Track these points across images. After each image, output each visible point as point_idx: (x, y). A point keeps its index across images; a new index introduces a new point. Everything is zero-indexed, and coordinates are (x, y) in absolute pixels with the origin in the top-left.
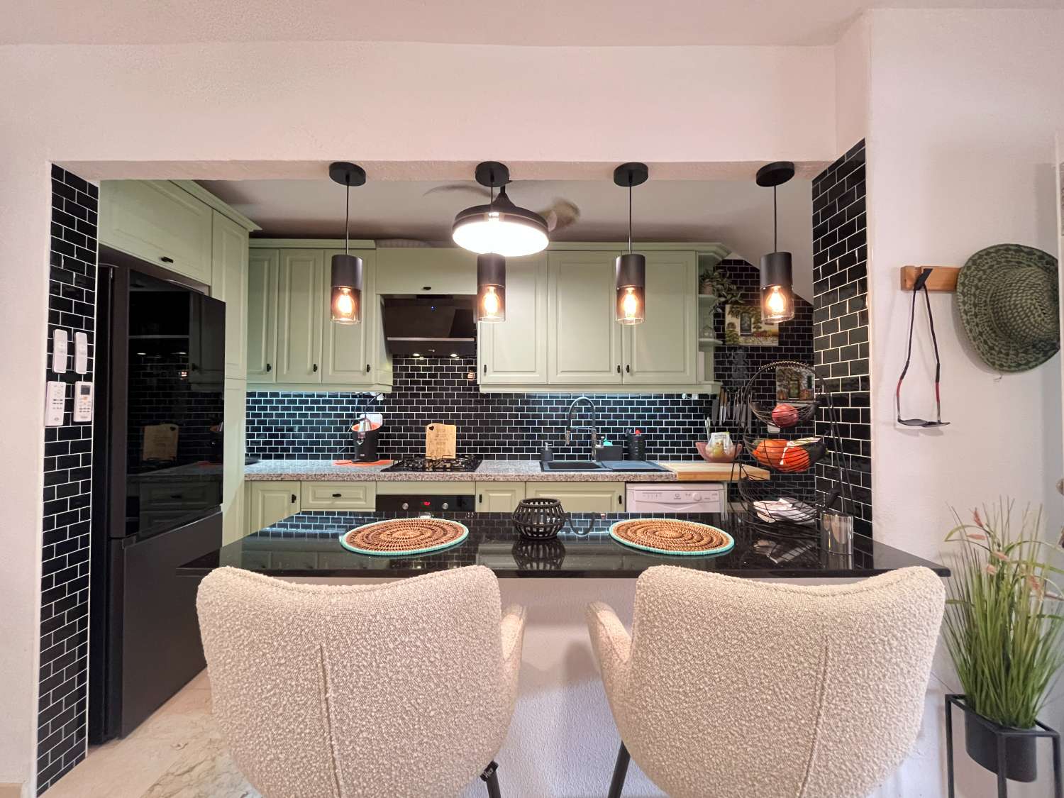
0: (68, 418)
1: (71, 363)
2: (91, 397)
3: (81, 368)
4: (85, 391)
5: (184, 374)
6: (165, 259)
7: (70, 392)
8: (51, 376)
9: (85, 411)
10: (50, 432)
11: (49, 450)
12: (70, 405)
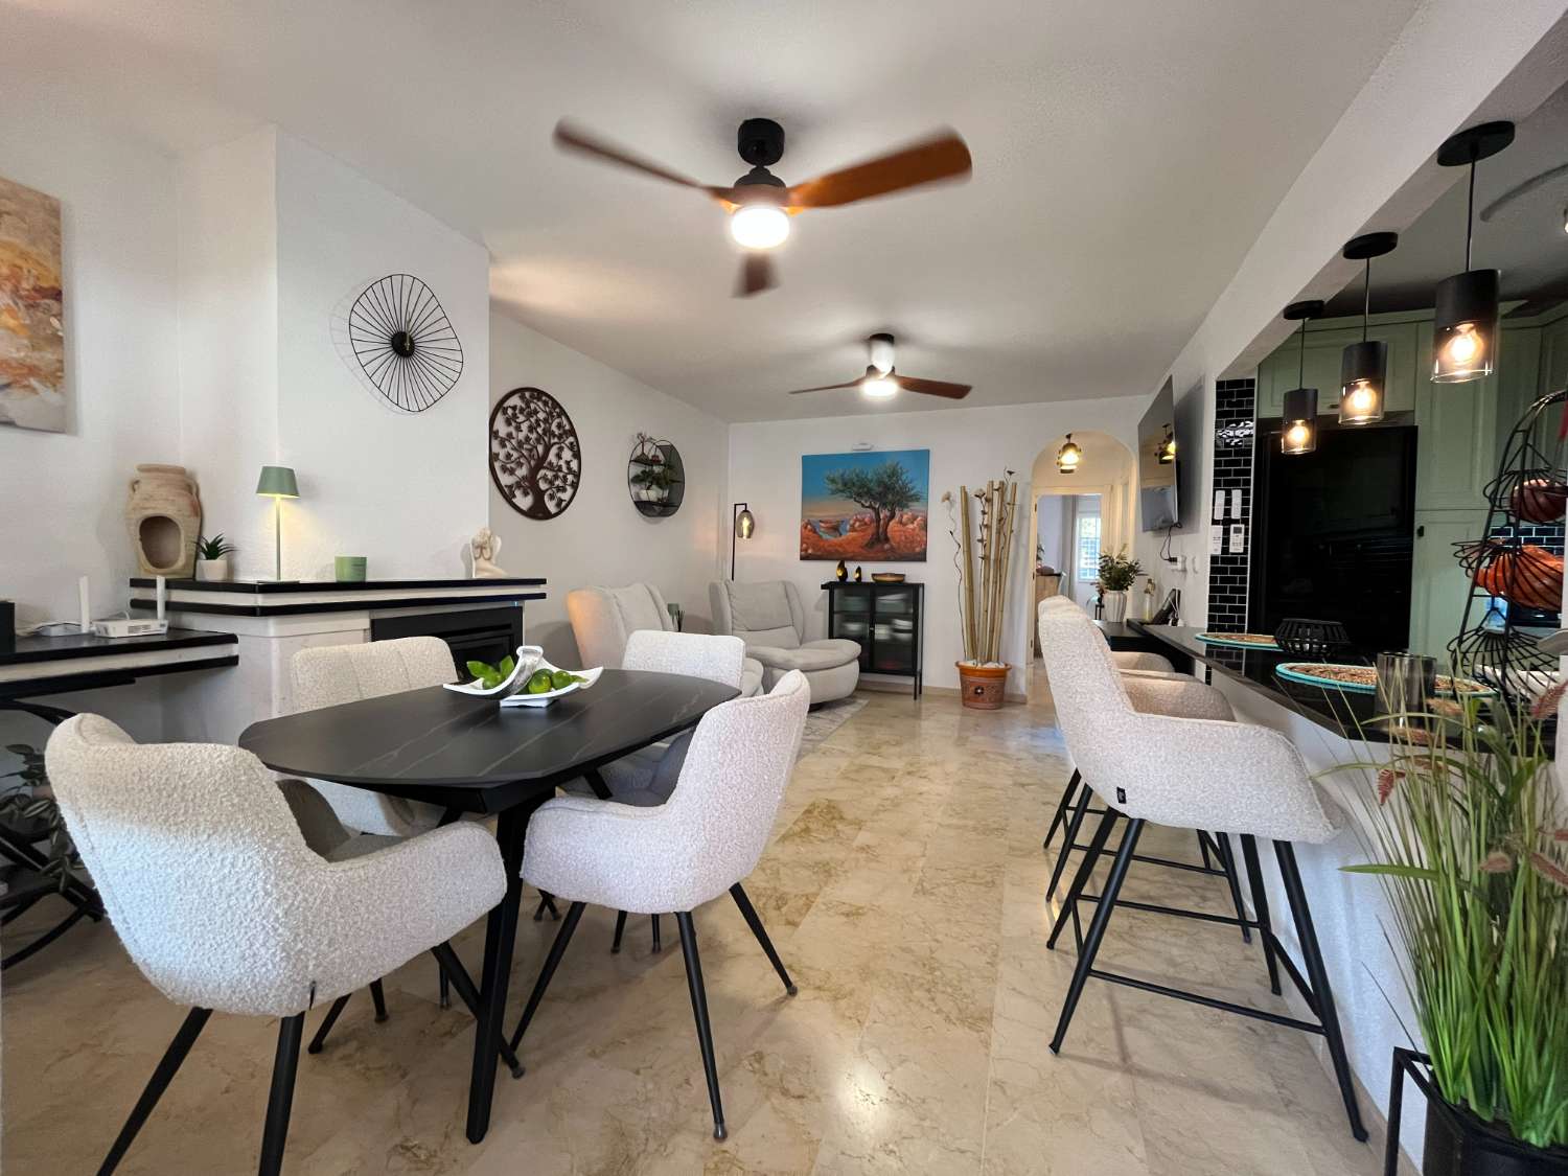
0: (1225, 550)
1: (1227, 512)
2: (1242, 536)
3: (1236, 514)
4: (1237, 531)
5: (1359, 546)
6: (1333, 407)
7: (1226, 532)
8: (1215, 522)
9: (1237, 544)
10: (1214, 559)
11: (1213, 570)
12: (1226, 541)
